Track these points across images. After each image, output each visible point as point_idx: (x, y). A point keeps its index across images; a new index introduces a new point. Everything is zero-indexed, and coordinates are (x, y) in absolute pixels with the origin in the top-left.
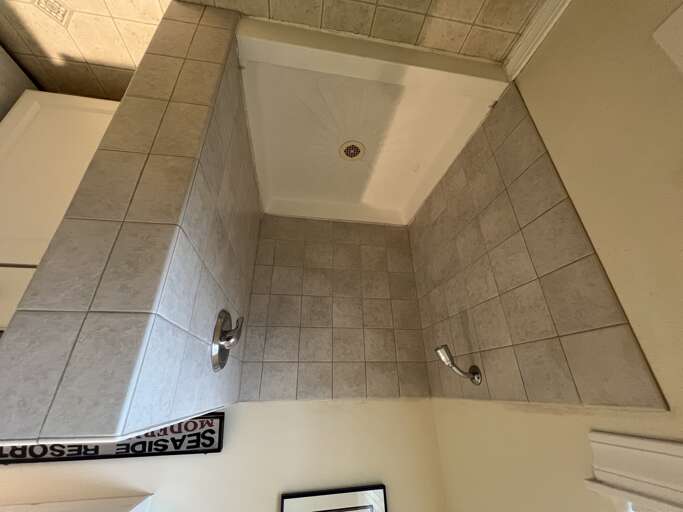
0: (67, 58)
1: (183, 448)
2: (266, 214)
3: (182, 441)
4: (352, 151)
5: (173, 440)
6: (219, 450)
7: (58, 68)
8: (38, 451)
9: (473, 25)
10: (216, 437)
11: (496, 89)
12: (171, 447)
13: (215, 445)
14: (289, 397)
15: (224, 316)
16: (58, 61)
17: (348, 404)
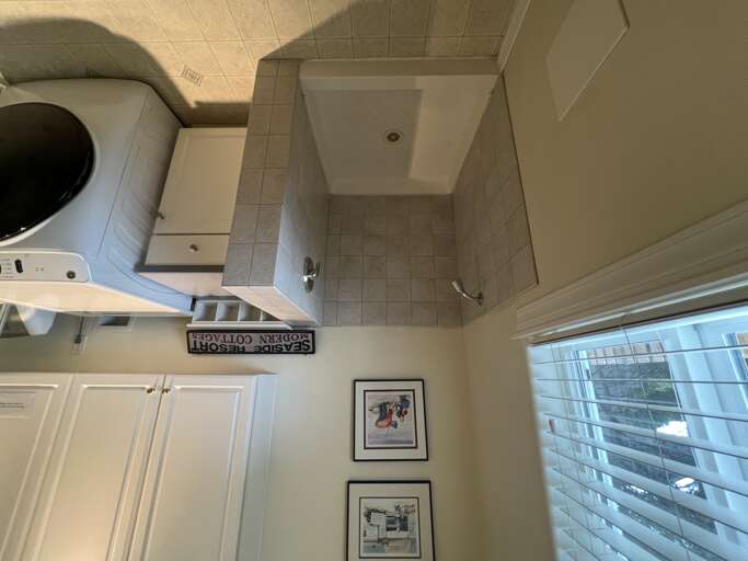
0: (198, 103)
1: (292, 350)
2: (332, 196)
3: (290, 346)
4: (393, 137)
5: (286, 346)
6: (313, 352)
7: (194, 110)
8: (214, 347)
9: (463, 36)
10: (310, 344)
11: (490, 81)
12: (285, 350)
13: (311, 350)
14: (357, 324)
15: (309, 261)
16: (193, 105)
17: (400, 329)
